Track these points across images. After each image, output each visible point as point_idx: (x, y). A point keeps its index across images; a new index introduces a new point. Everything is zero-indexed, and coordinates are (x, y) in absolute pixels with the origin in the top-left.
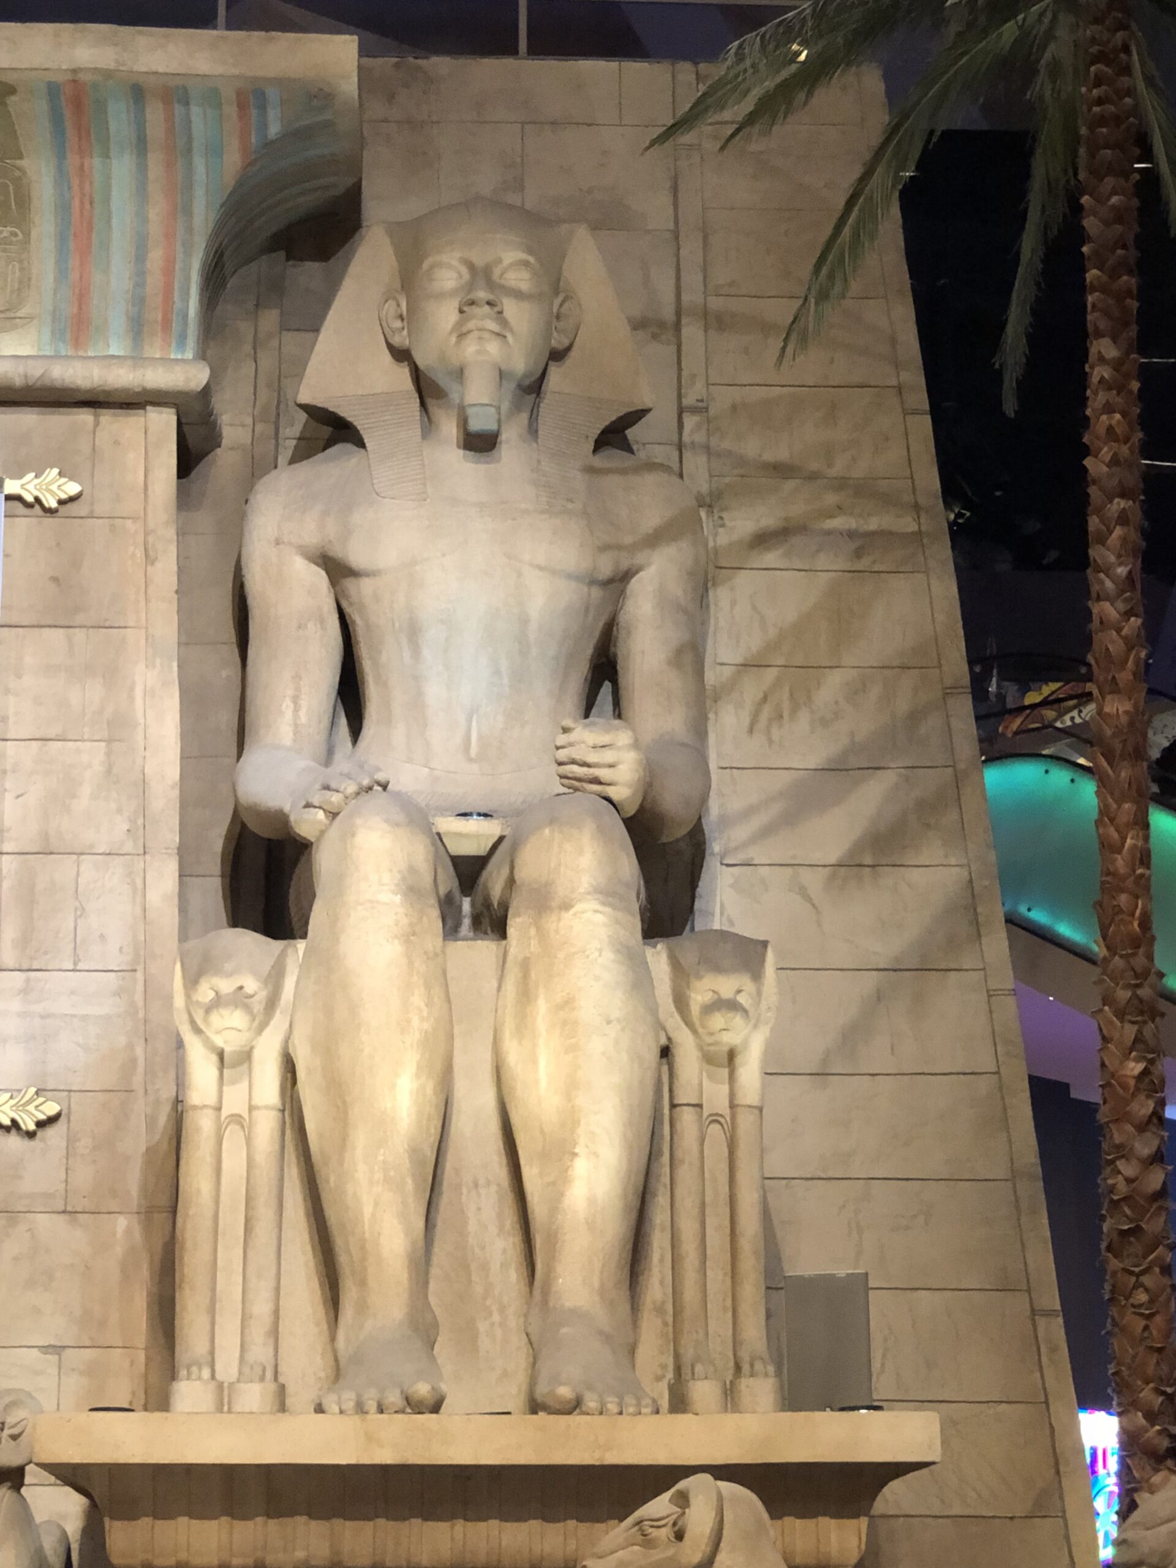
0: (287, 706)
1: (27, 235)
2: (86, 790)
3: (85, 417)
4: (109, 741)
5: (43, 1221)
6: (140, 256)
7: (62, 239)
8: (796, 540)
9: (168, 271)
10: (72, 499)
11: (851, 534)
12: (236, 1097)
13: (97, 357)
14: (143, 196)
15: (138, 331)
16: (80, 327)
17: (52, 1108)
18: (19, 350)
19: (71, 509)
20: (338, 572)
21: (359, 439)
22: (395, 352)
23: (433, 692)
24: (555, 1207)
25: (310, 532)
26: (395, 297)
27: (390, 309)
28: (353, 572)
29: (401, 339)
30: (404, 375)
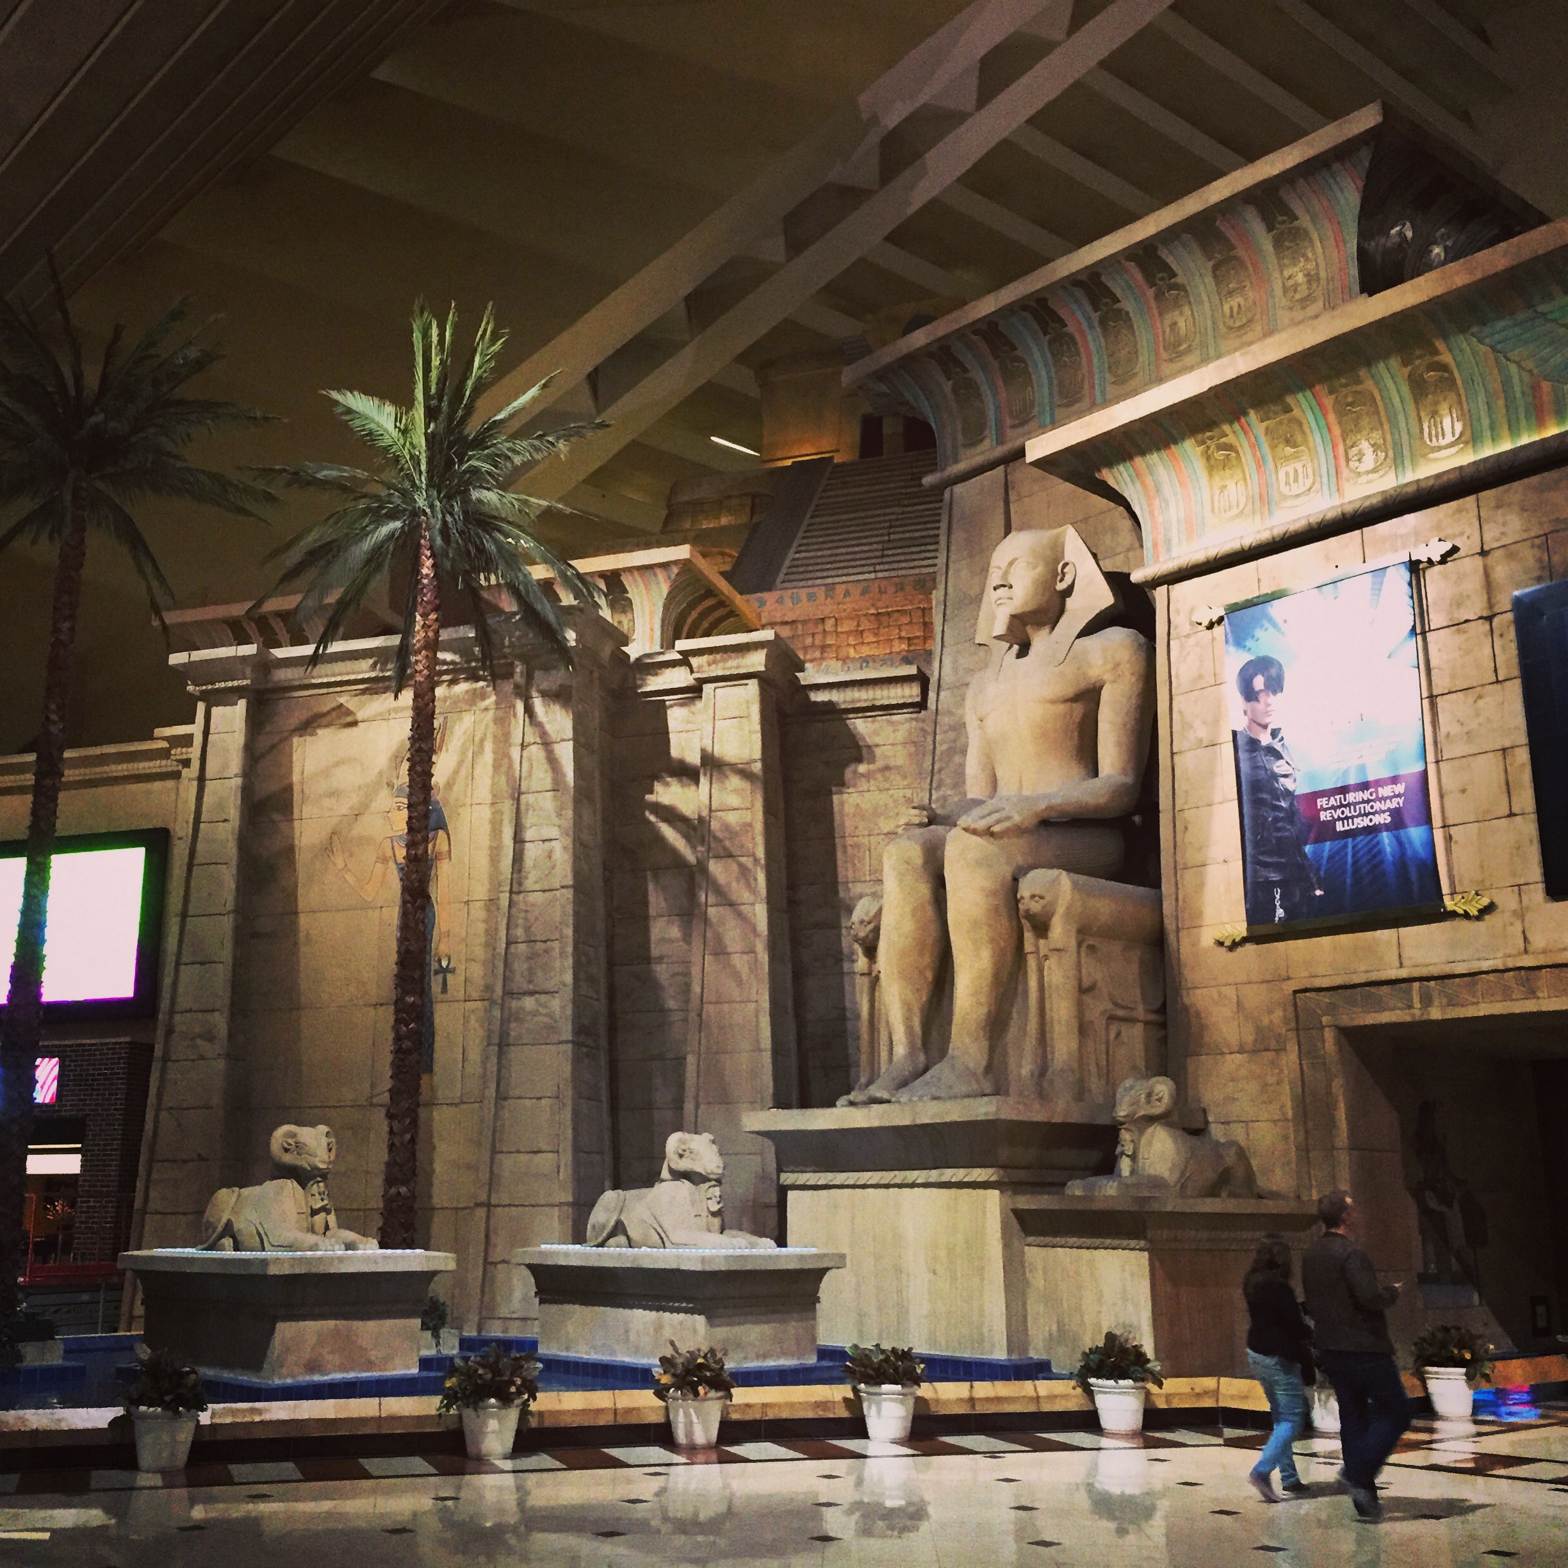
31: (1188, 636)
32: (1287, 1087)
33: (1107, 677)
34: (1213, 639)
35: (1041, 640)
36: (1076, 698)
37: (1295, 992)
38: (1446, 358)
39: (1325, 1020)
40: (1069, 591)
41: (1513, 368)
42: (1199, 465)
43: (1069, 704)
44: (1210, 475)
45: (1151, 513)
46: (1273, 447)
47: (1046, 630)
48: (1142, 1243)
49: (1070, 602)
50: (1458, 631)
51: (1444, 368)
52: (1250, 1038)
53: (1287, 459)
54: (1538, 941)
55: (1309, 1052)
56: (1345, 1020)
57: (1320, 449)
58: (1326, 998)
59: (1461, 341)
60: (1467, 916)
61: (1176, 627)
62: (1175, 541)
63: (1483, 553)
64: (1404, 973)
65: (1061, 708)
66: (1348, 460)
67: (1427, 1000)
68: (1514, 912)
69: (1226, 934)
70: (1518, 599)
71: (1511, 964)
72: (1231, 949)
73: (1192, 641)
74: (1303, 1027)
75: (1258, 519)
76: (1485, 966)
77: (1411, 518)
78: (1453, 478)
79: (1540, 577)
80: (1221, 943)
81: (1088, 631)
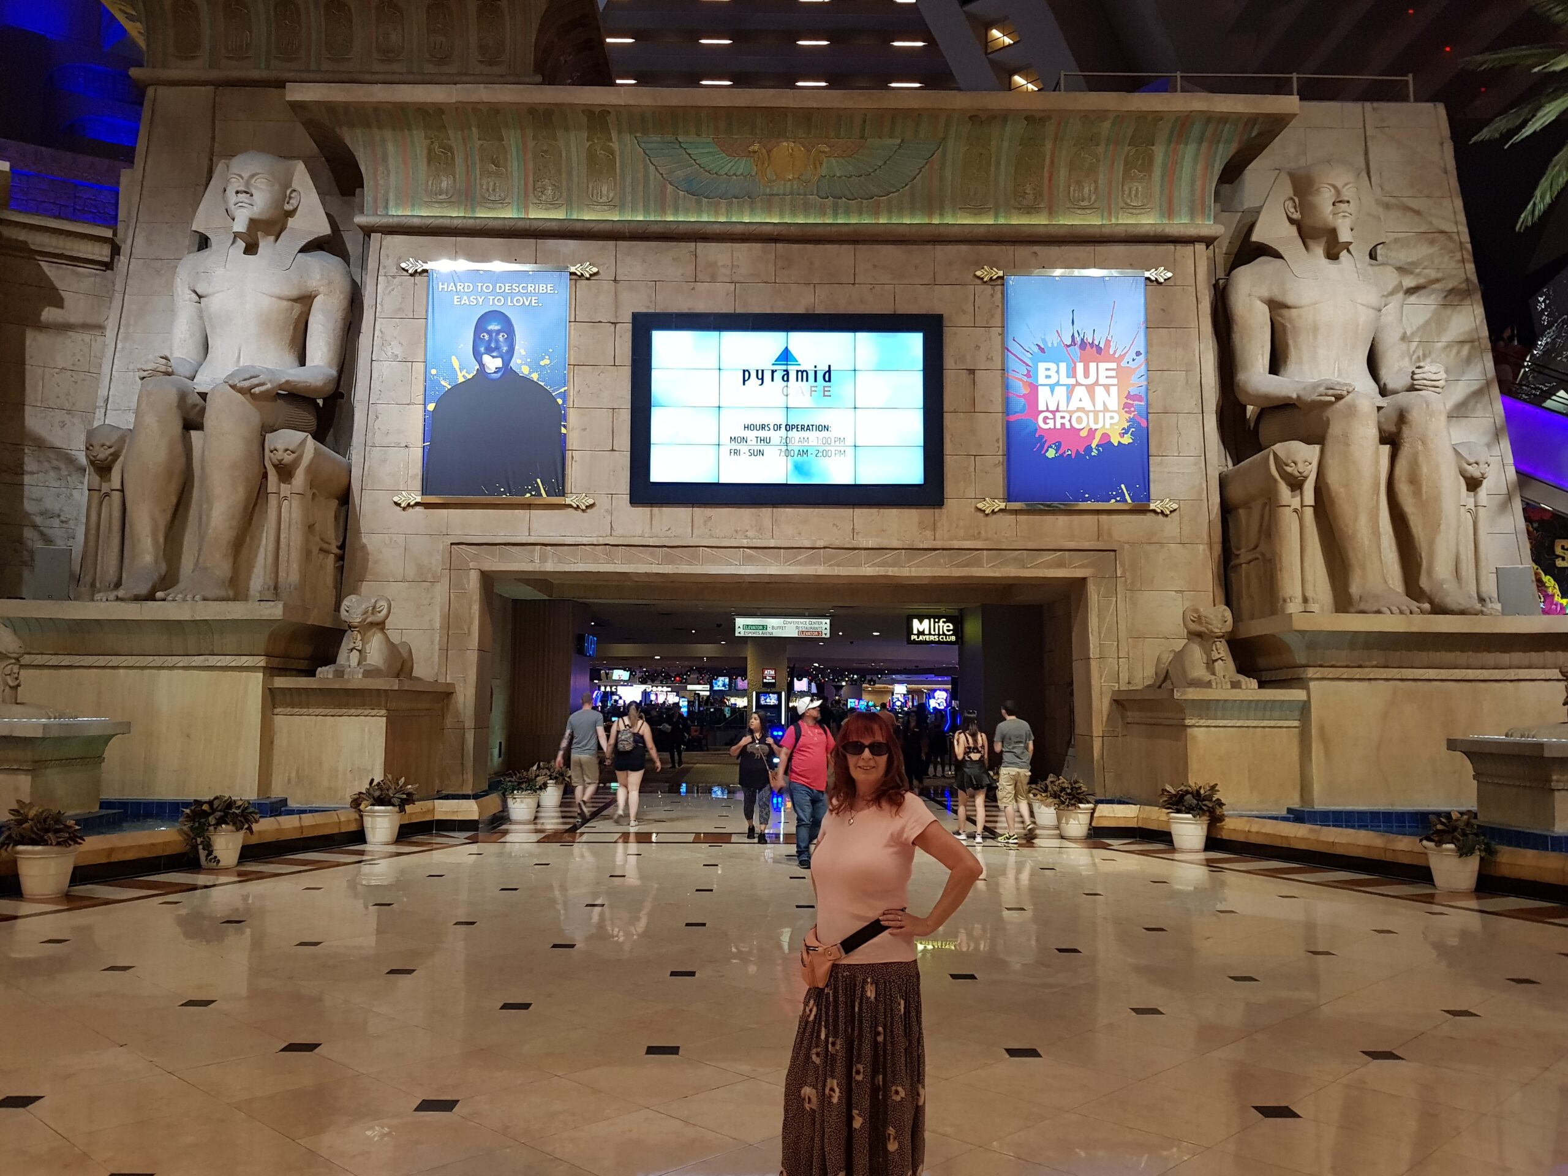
0: (1260, 357)
1: (1150, 176)
2: (1179, 390)
3: (1171, 247)
4: (1187, 371)
5: (1172, 546)
6: (1193, 183)
7: (1162, 177)
8: (1422, 292)
9: (1203, 189)
10: (1169, 278)
11: (1442, 292)
12: (1296, 503)
13: (1181, 224)
14: (1195, 160)
15: (1192, 213)
16: (1170, 211)
17: (1175, 506)
18: (1148, 221)
19: (1168, 283)
20: (1276, 306)
21: (1277, 255)
22: (1292, 221)
23: (1321, 352)
24: (1431, 543)
25: (1266, 294)
26: (1291, 199)
27: (1289, 204)
28: (1288, 307)
29: (1296, 216)
30: (1294, 230)
32: (438, 608)
33: (321, 289)
35: (265, 244)
36: (297, 301)
37: (452, 544)
38: (615, 146)
39: (472, 565)
41: (652, 168)
42: (421, 153)
43: (290, 303)
44: (429, 164)
45: (375, 175)
46: (482, 160)
47: (272, 238)
48: (382, 712)
49: (291, 222)
50: (594, 327)
51: (612, 153)
52: (411, 572)
53: (490, 174)
54: (620, 529)
55: (455, 585)
56: (487, 567)
57: (515, 174)
58: (472, 550)
59: (627, 138)
60: (578, 508)
61: (385, 267)
62: (391, 201)
63: (614, 280)
64: (531, 540)
66: (534, 189)
67: (543, 559)
68: (607, 511)
69: (403, 498)
70: (635, 316)
71: (601, 541)
72: (404, 509)
73: (397, 280)
74: (454, 568)
75: (462, 208)
76: (585, 541)
77: (572, 243)
78: (608, 227)
79: (648, 307)
80: (397, 504)
81: (303, 250)
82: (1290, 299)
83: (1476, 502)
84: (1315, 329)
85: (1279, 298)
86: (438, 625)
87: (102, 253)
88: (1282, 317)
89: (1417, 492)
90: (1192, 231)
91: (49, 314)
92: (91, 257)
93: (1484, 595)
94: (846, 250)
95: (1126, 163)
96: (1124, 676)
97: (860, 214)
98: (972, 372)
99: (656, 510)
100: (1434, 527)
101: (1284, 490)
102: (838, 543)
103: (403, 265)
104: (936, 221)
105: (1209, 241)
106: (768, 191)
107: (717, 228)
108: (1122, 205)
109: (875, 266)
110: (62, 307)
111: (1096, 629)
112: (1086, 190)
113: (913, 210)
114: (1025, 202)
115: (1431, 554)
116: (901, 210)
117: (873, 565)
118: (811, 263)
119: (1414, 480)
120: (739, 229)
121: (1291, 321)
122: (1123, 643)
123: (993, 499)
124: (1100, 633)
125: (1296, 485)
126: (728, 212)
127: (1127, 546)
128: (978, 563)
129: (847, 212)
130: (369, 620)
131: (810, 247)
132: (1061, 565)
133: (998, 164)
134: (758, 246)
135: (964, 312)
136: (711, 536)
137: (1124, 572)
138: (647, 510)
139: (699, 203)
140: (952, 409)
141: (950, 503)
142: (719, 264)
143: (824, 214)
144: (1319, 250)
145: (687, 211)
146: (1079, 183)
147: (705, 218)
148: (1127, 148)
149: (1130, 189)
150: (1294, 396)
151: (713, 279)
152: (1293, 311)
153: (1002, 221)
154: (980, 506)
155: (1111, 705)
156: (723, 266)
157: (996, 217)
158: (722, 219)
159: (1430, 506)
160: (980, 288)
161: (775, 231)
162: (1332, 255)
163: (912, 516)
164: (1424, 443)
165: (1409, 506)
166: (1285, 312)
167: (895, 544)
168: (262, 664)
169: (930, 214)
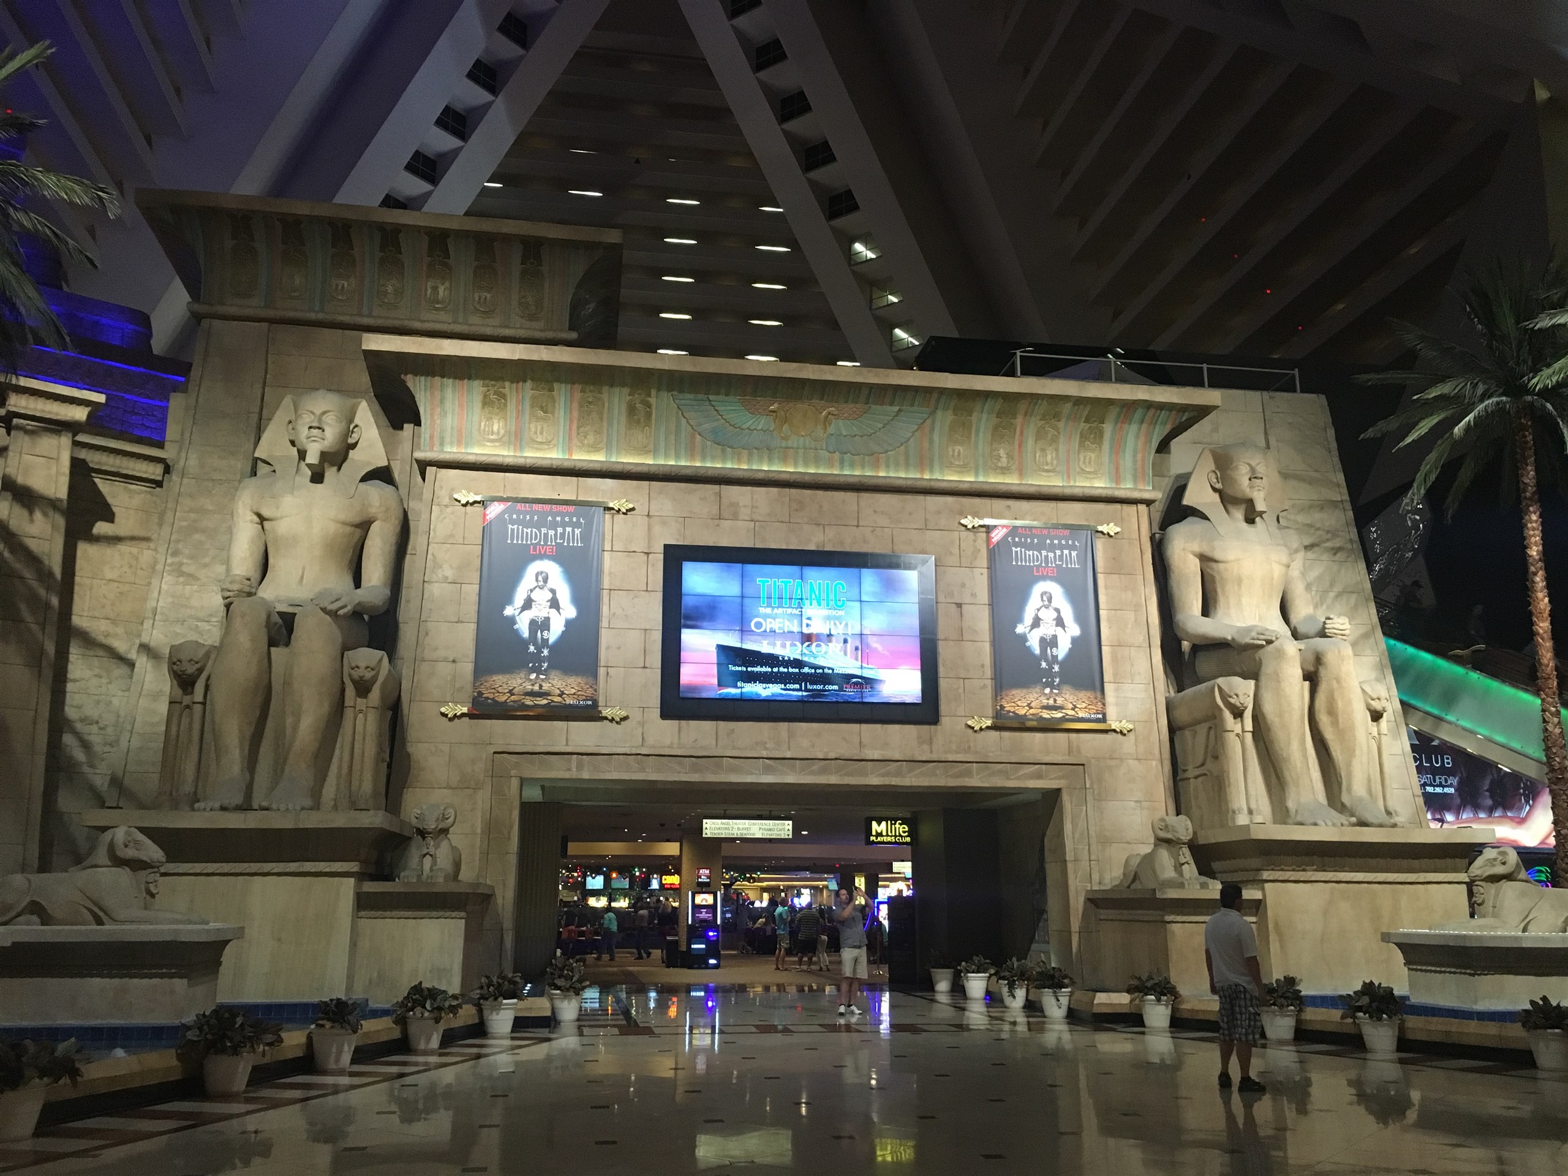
0: (1195, 602)
1: (1101, 448)
2: (1130, 626)
3: (1118, 507)
4: (1135, 611)
5: (1131, 762)
6: (1135, 456)
7: (1111, 448)
8: (1316, 549)
9: (1143, 460)
10: (1118, 533)
11: (1333, 549)
12: (1238, 728)
13: (1127, 488)
14: (1137, 437)
15: (1135, 479)
16: (1117, 478)
17: (1131, 726)
18: (1100, 485)
19: (1118, 536)
20: (1205, 559)
21: (1204, 517)
22: (1215, 490)
23: (1245, 600)
24: (1349, 764)
25: (1196, 547)
26: (1214, 472)
27: (1213, 476)
28: (1216, 561)
29: (1219, 486)
30: (1217, 496)
31: (446, 506)
32: (479, 814)
33: (379, 516)
34: (466, 513)
35: (330, 473)
36: (357, 526)
37: (495, 753)
38: (653, 400)
39: (513, 773)
40: (353, 446)
41: (684, 421)
42: (477, 399)
43: (353, 528)
44: (483, 407)
45: (432, 415)
46: (532, 406)
47: (335, 469)
48: (463, 914)
49: (352, 454)
50: (628, 556)
51: (650, 406)
52: (455, 780)
53: (538, 419)
54: (650, 740)
55: (498, 792)
56: (527, 774)
57: (562, 421)
58: (514, 758)
59: (665, 395)
60: (612, 720)
61: (438, 498)
62: (448, 439)
63: (648, 515)
64: (568, 749)
65: (349, 529)
66: (578, 434)
67: (580, 767)
68: (639, 722)
69: (449, 709)
70: (667, 547)
71: (634, 752)
72: (451, 720)
73: (449, 510)
74: (497, 775)
75: (512, 447)
76: (619, 751)
77: (609, 482)
78: (645, 469)
79: (678, 540)
80: (444, 715)
81: (366, 478)
82: (1217, 555)
83: (1379, 730)
84: (1240, 581)
85: (1209, 554)
86: (479, 831)
87: (154, 471)
88: (1212, 569)
89: (1335, 723)
90: (1136, 495)
91: (101, 528)
92: (144, 476)
93: (1391, 809)
94: (851, 496)
95: (1081, 436)
96: (1096, 877)
97: (863, 467)
98: (959, 605)
99: (683, 723)
100: (1351, 752)
101: (1228, 715)
102: (847, 756)
103: (456, 496)
104: (927, 476)
105: (1148, 503)
106: (784, 444)
107: (740, 474)
108: (1078, 469)
109: (875, 511)
110: (112, 521)
111: (1070, 834)
112: (1049, 458)
113: (907, 466)
114: (1000, 465)
115: (1350, 775)
116: (897, 466)
117: (878, 775)
118: (821, 507)
119: (1332, 712)
120: (760, 476)
121: (1219, 572)
122: (1093, 847)
123: (980, 717)
124: (1074, 838)
125: (1238, 714)
126: (749, 461)
127: (1093, 761)
128: (968, 774)
129: (852, 466)
130: (440, 827)
131: (820, 493)
132: (1039, 776)
133: (977, 431)
134: (774, 490)
135: (951, 554)
136: (734, 748)
137: (1092, 784)
138: (676, 722)
139: (723, 451)
140: (943, 638)
141: (944, 720)
142: (741, 504)
143: (832, 466)
144: (1239, 514)
145: (713, 458)
146: (1043, 450)
147: (729, 465)
148: (1082, 424)
149: (1085, 459)
150: (1229, 638)
151: (735, 517)
152: (1221, 566)
153: (981, 479)
154: (970, 723)
155: (1085, 903)
156: (745, 506)
157: (977, 474)
158: (745, 467)
159: (1346, 733)
160: (964, 534)
161: (792, 478)
162: (1250, 520)
163: (911, 730)
164: (1338, 681)
165: (1329, 734)
166: (1214, 565)
167: (897, 757)
168: (355, 869)
169: (922, 471)
